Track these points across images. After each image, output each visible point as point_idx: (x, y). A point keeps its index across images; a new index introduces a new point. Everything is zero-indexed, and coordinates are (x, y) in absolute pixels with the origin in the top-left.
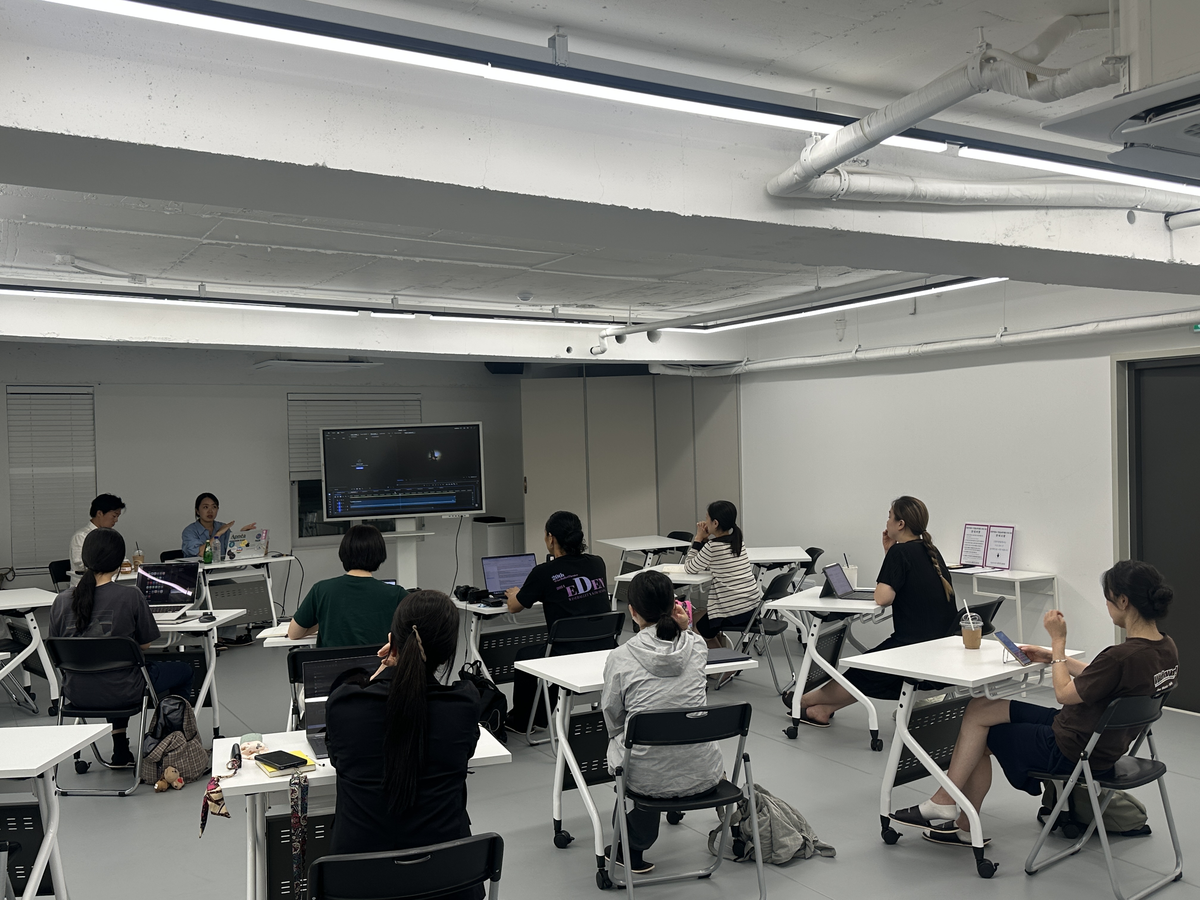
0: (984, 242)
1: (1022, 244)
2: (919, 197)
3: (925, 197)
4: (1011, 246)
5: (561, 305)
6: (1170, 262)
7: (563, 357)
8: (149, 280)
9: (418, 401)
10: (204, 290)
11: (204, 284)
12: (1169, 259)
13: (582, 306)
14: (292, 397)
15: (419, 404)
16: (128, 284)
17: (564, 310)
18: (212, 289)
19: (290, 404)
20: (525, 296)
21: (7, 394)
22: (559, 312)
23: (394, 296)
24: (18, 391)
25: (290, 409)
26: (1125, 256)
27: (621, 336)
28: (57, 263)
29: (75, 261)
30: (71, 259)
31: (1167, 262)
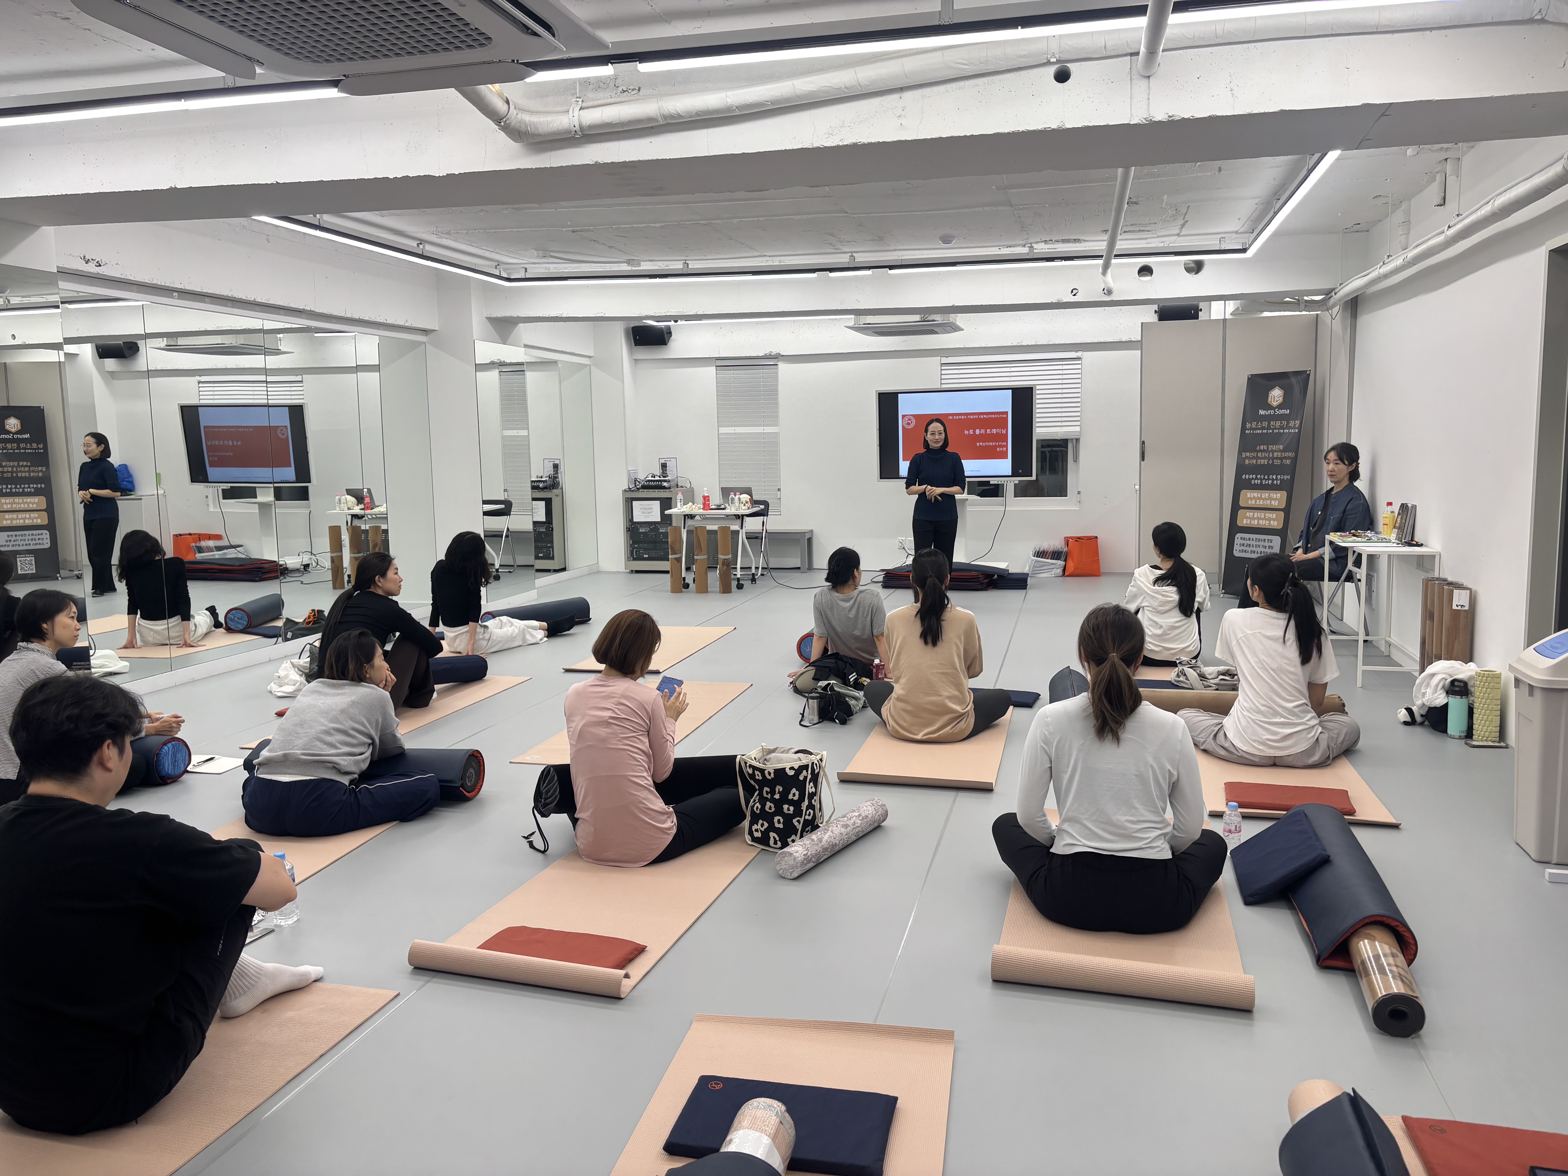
0: (795, 148)
1: (855, 141)
2: (672, 116)
3: (680, 116)
4: (838, 147)
5: (1038, 242)
6: (1148, 121)
7: (1068, 301)
8: (642, 263)
9: (1079, 359)
10: (688, 267)
11: (687, 262)
12: (1145, 117)
13: (1064, 241)
14: (945, 360)
15: (1080, 362)
16: (624, 268)
17: (1041, 248)
18: (694, 265)
19: (942, 368)
20: (946, 240)
21: (716, 366)
22: (1035, 251)
23: (850, 254)
24: (724, 363)
25: (943, 372)
26: (1045, 128)
27: (1146, 270)
28: (538, 257)
29: (551, 254)
30: (545, 253)
31: (1139, 122)
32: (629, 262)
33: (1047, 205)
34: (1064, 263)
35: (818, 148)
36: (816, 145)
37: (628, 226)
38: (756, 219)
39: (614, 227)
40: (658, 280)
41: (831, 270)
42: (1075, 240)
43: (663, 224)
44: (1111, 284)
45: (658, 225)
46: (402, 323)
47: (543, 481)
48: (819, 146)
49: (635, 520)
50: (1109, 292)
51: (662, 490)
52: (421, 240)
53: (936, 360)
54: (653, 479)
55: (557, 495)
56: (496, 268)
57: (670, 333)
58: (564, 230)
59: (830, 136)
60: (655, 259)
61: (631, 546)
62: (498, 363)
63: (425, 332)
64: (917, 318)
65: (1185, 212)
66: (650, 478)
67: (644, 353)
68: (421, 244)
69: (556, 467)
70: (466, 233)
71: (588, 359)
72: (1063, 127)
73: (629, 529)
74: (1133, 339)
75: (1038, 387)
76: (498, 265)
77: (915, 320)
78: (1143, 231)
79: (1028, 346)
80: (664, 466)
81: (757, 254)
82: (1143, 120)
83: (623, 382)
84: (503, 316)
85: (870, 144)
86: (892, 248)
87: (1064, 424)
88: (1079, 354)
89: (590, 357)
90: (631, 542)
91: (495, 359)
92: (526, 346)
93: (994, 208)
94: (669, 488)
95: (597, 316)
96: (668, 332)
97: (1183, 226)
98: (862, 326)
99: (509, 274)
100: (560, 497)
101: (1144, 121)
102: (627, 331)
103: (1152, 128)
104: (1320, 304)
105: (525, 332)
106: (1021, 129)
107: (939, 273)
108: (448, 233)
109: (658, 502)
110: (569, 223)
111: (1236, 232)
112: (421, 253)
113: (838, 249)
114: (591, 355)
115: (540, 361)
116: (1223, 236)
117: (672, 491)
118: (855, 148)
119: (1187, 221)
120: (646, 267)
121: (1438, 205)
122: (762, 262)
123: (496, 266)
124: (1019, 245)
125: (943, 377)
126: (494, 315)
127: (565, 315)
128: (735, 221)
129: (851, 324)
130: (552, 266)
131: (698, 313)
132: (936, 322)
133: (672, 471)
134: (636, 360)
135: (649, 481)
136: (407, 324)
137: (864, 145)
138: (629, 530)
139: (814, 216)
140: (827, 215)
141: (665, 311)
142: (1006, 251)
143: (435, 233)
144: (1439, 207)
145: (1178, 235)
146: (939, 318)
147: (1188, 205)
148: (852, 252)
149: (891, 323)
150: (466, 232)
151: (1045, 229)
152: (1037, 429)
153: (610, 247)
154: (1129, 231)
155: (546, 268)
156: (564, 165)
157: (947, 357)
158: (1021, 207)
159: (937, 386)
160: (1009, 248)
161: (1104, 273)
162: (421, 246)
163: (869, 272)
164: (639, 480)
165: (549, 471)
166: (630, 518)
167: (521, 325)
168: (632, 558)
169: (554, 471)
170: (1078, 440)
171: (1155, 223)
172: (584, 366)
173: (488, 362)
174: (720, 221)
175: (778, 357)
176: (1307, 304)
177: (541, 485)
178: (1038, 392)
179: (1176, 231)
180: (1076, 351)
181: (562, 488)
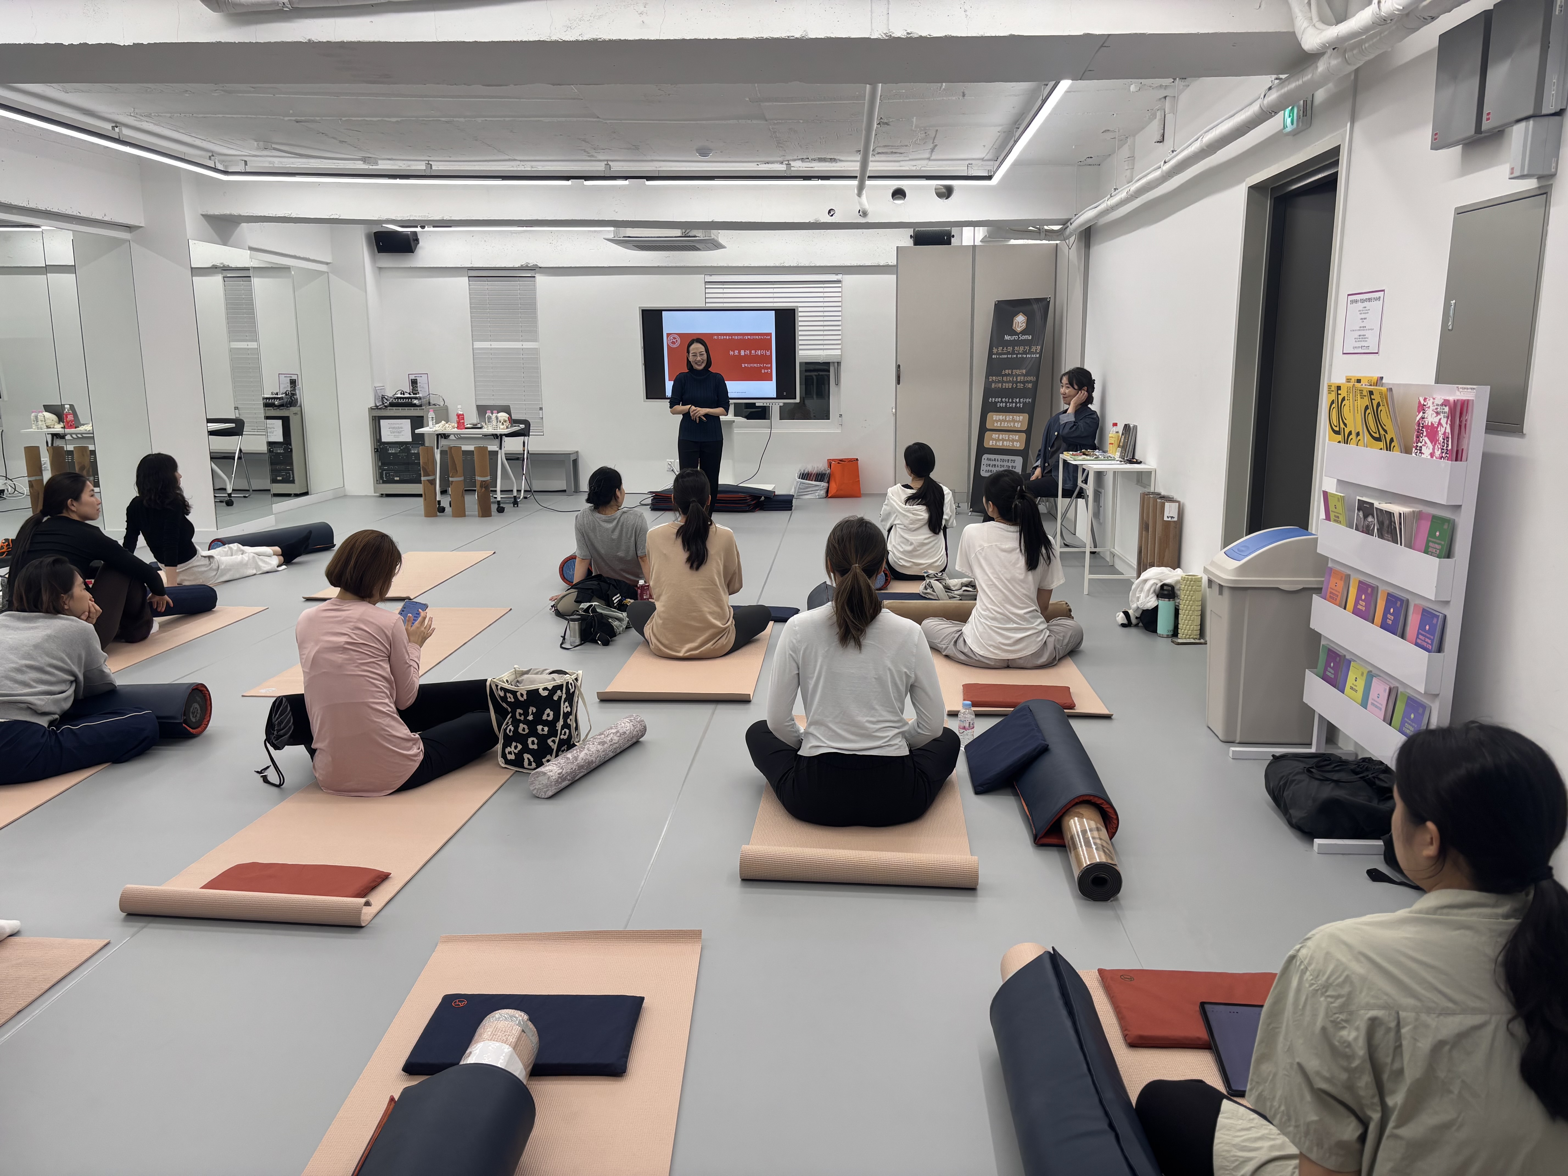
5: (795, 160)
6: (888, 36)
7: (825, 221)
8: (380, 162)
9: (839, 282)
10: (431, 168)
11: (430, 162)
12: (885, 32)
13: (821, 160)
14: (709, 279)
15: (840, 285)
16: (360, 166)
17: (798, 166)
18: (438, 167)
19: (706, 286)
20: (703, 152)
21: (469, 277)
22: (792, 169)
23: (606, 163)
24: (476, 274)
25: (707, 291)
26: (788, 37)
27: (899, 194)
28: (258, 148)
29: (274, 146)
30: (267, 144)
31: (880, 37)
32: (364, 160)
33: (801, 121)
34: (820, 182)
35: (556, 42)
36: (554, 38)
37: (360, 119)
38: (502, 119)
39: (344, 119)
40: (398, 181)
41: (587, 178)
42: (831, 159)
43: (399, 119)
44: (867, 206)
45: (394, 120)
46: (99, 217)
47: (279, 399)
48: (557, 39)
49: (383, 440)
50: (864, 214)
51: (412, 408)
52: (116, 122)
53: (700, 279)
54: (402, 396)
55: (295, 414)
56: (210, 158)
57: (417, 240)
58: (286, 119)
59: (569, 29)
60: (394, 157)
61: (380, 468)
62: (221, 267)
63: (129, 228)
64: (677, 232)
65: (934, 136)
66: (399, 395)
67: (388, 261)
68: (117, 127)
69: (293, 383)
70: (170, 117)
71: (325, 266)
72: (806, 37)
73: (377, 449)
74: (890, 264)
75: (800, 309)
76: (213, 156)
77: (677, 235)
78: (895, 153)
79: (790, 267)
80: (414, 382)
81: (507, 157)
82: (883, 35)
83: (366, 292)
84: (222, 213)
85: (611, 41)
86: (649, 158)
87: (826, 347)
88: (839, 277)
89: (327, 264)
90: (380, 464)
91: (218, 263)
92: (251, 249)
93: (749, 121)
94: (421, 406)
95: (331, 217)
96: (415, 238)
97: (933, 150)
98: (621, 238)
99: (226, 167)
100: (299, 416)
101: (884, 37)
102: (368, 237)
103: (891, 44)
104: (1058, 234)
105: (249, 233)
106: (765, 35)
107: (698, 187)
108: (149, 116)
109: (409, 421)
110: (291, 111)
111: (983, 159)
112: (118, 138)
113: (592, 156)
114: (329, 261)
115: (270, 266)
116: (970, 162)
117: (423, 409)
118: (594, 44)
119: (936, 145)
120: (384, 165)
121: (1158, 142)
122: (513, 167)
123: (210, 157)
124: (777, 162)
125: (707, 296)
126: (211, 212)
127: (294, 216)
128: (479, 120)
129: (611, 236)
130: (276, 160)
131: (445, 219)
132: (698, 238)
133: (423, 388)
134: (380, 268)
135: (398, 398)
136: (106, 219)
137: (604, 41)
138: (377, 451)
139: (563, 119)
140: (578, 119)
141: (408, 215)
142: (764, 168)
143: (132, 114)
144: (1158, 144)
145: (929, 159)
146: (700, 234)
147: (937, 128)
148: (607, 161)
149: (652, 237)
150: (169, 115)
151: (801, 146)
152: (800, 352)
153: (341, 142)
154: (883, 153)
155: (270, 162)
156: (272, 41)
157: (711, 275)
158: (776, 122)
159: (702, 305)
160: (767, 165)
161: (859, 194)
162: (117, 130)
163: (626, 182)
164: (386, 397)
165: (285, 388)
166: (378, 438)
167: (244, 225)
168: (381, 481)
169: (291, 387)
170: (839, 363)
171: (906, 146)
172: (322, 273)
173: (209, 265)
174: (462, 120)
175: (535, 269)
176: (1047, 233)
177: (276, 403)
178: (800, 314)
179: (927, 156)
180: (837, 274)
181: (301, 406)
